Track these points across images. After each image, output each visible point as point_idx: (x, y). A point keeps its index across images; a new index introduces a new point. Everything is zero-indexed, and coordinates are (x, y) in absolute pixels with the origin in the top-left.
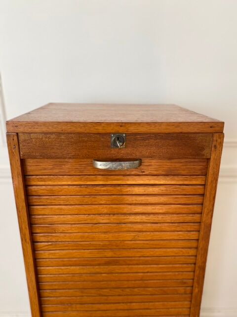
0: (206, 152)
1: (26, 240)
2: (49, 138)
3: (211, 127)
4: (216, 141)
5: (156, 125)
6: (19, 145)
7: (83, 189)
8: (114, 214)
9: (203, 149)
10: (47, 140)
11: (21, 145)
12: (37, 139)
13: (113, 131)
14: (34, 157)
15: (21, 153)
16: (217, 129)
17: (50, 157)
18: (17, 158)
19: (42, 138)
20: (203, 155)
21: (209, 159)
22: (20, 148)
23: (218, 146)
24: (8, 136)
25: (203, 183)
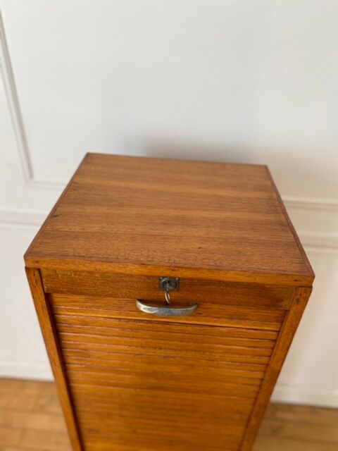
0: (285, 304)
1: (55, 364)
2: (79, 275)
3: (295, 280)
4: (301, 295)
5: (221, 272)
6: (42, 280)
7: (123, 323)
8: (160, 349)
9: (281, 300)
10: (77, 276)
11: (44, 280)
12: (64, 275)
13: (163, 275)
14: (62, 292)
15: (45, 287)
16: (304, 283)
17: (81, 293)
18: (40, 292)
19: (70, 275)
20: (281, 306)
21: (287, 311)
22: (44, 283)
23: (302, 300)
24: (27, 269)
25: (278, 330)
